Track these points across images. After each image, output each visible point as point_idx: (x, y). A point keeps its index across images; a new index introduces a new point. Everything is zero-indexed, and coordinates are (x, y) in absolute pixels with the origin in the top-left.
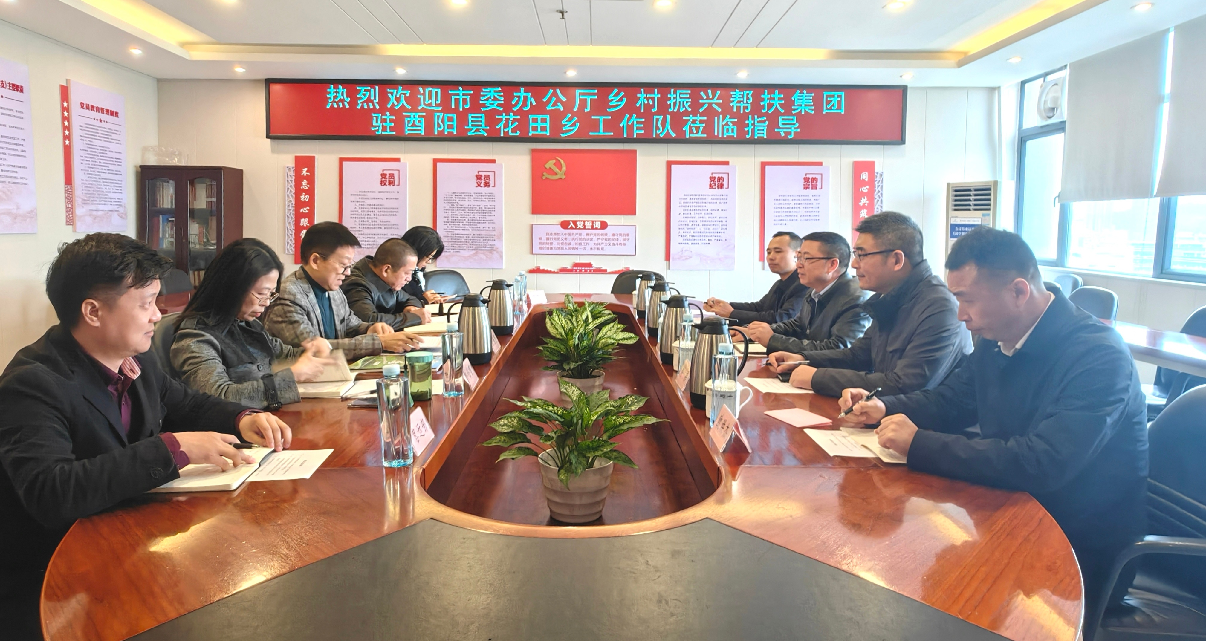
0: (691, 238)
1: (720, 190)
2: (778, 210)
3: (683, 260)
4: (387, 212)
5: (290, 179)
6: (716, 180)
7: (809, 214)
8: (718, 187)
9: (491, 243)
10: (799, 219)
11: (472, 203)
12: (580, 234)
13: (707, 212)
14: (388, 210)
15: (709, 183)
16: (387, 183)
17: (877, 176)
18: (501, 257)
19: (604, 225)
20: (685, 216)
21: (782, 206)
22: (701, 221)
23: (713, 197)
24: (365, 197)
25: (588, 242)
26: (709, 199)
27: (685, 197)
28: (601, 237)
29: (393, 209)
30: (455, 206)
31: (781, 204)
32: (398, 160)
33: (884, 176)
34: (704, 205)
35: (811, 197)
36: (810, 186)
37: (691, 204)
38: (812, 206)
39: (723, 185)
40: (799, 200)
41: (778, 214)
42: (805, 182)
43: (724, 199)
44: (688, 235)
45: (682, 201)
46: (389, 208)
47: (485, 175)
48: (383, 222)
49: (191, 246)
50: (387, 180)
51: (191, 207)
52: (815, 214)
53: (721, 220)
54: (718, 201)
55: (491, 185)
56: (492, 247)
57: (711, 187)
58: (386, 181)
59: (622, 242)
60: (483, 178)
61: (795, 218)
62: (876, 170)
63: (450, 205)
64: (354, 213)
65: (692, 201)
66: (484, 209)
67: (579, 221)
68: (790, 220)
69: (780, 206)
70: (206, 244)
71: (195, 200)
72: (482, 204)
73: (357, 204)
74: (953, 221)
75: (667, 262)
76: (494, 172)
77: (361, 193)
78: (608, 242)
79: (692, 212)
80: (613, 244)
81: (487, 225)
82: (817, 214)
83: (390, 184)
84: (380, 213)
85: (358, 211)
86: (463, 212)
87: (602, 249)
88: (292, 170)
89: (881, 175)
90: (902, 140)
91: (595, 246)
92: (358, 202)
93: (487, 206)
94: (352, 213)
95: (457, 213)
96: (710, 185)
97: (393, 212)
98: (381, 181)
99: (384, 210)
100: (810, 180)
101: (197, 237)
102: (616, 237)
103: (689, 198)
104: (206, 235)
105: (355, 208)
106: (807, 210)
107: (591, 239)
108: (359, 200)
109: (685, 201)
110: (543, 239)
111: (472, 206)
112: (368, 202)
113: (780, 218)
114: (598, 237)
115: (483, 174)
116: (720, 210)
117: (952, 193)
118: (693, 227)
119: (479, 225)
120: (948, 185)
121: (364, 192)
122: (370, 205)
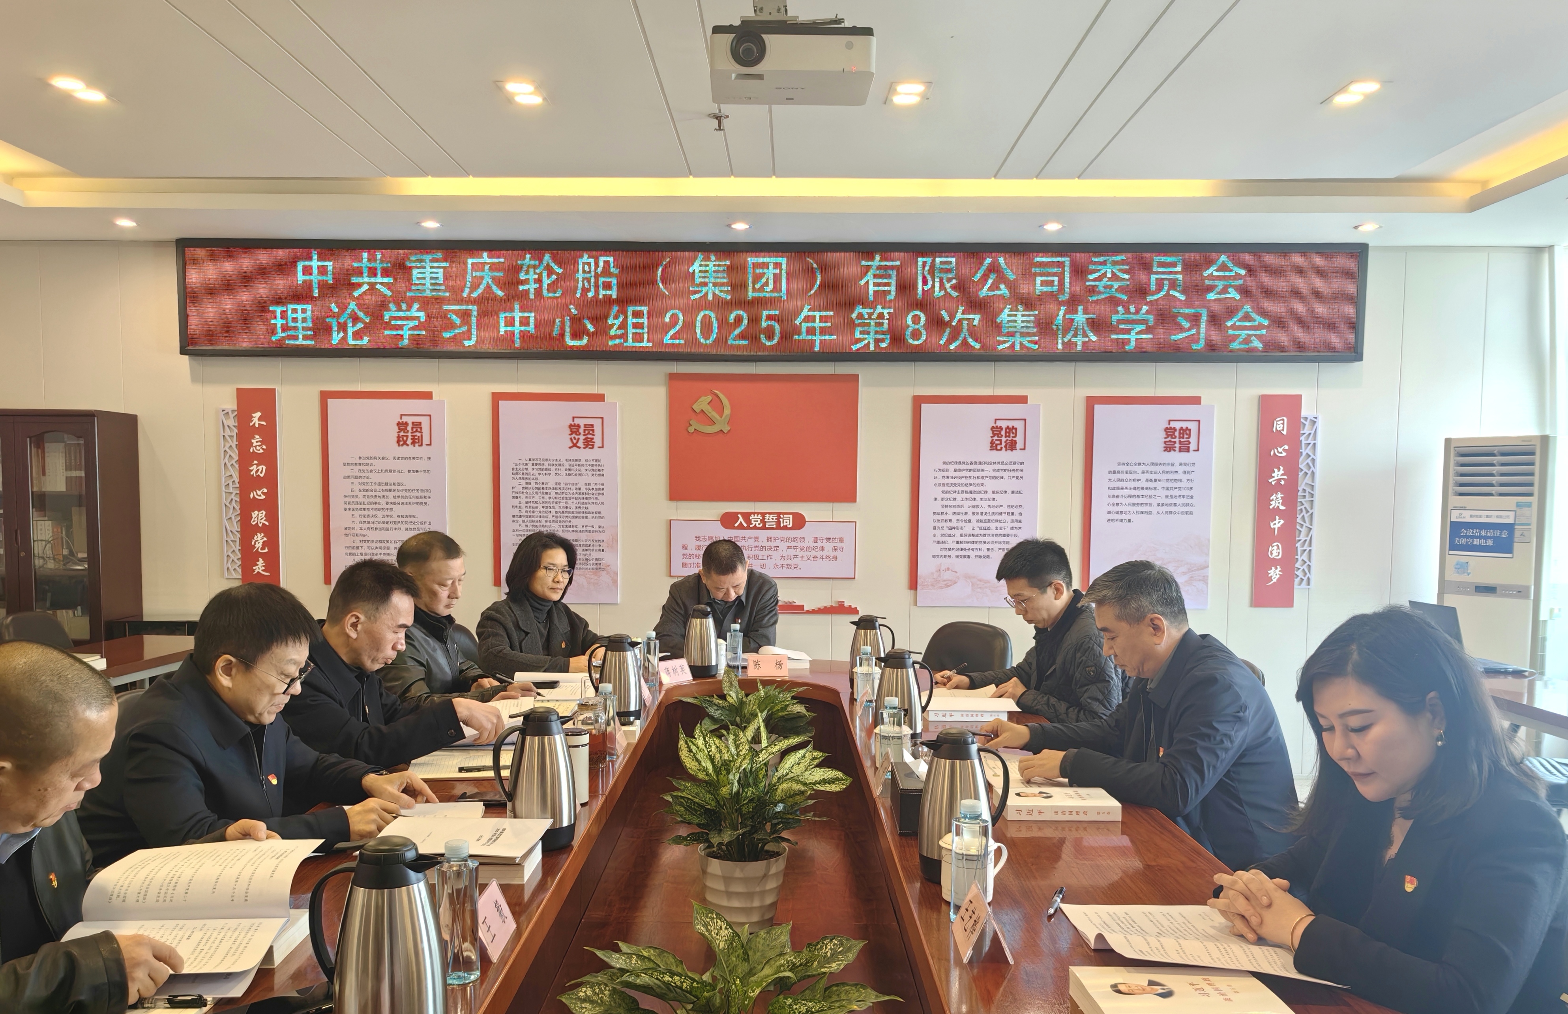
0: (955, 546)
1: (1009, 451)
2: (1116, 492)
3: (941, 588)
4: (410, 497)
5: (228, 432)
6: (1003, 433)
7: (1173, 501)
8: (1006, 446)
9: (595, 555)
10: (1154, 512)
11: (563, 479)
12: (757, 539)
13: (984, 496)
14: (412, 494)
15: (990, 439)
16: (409, 441)
17: (1305, 425)
18: (615, 582)
19: (799, 522)
20: (945, 503)
21: (1124, 484)
22: (973, 514)
23: (997, 467)
24: (370, 468)
25: (770, 553)
26: (989, 470)
27: (946, 467)
28: (793, 544)
29: (421, 491)
30: (533, 485)
31: (1122, 480)
32: (428, 395)
33: (1320, 424)
34: (980, 481)
35: (1177, 468)
36: (1177, 445)
37: (957, 481)
38: (1178, 485)
39: (1015, 442)
40: (1156, 473)
41: (1116, 500)
42: (1168, 436)
43: (1017, 471)
44: (950, 539)
45: (940, 475)
46: (414, 491)
47: (585, 425)
48: (402, 516)
49: (38, 562)
50: (409, 434)
51: (35, 489)
52: (1185, 501)
53: (1011, 510)
54: (1006, 475)
55: (596, 445)
56: (598, 562)
57: (993, 446)
58: (407, 436)
59: (832, 554)
60: (581, 430)
61: (1147, 509)
62: (1304, 413)
63: (523, 482)
64: (351, 500)
65: (958, 474)
66: (584, 491)
67: (754, 513)
68: (1138, 512)
69: (1120, 484)
70: (67, 560)
71: (44, 474)
72: (581, 481)
73: (356, 481)
74: (1455, 516)
75: (912, 591)
76: (602, 418)
77: (361, 461)
78: (805, 554)
79: (959, 496)
80: (815, 558)
81: (589, 522)
82: (1189, 501)
83: (413, 443)
84: (397, 500)
85: (357, 496)
86: (547, 496)
87: (796, 566)
88: (232, 416)
89: (1314, 423)
90: (1356, 352)
91: (782, 562)
92: (356, 477)
93: (589, 484)
94: (348, 500)
95: (537, 498)
96: (992, 443)
97: (421, 497)
98: (398, 437)
99: (404, 494)
100: (1177, 434)
101: (49, 546)
102: (819, 544)
103: (951, 467)
104: (67, 542)
105: (353, 490)
106: (1170, 493)
107: (776, 548)
108: (358, 474)
109: (946, 474)
110: (689, 547)
111: (562, 486)
112: (375, 478)
113: (1120, 508)
114: (789, 544)
115: (582, 422)
116: (1009, 492)
117: (1453, 459)
118: (960, 524)
119: (575, 522)
120: (1448, 441)
121: (368, 458)
122: (379, 484)
